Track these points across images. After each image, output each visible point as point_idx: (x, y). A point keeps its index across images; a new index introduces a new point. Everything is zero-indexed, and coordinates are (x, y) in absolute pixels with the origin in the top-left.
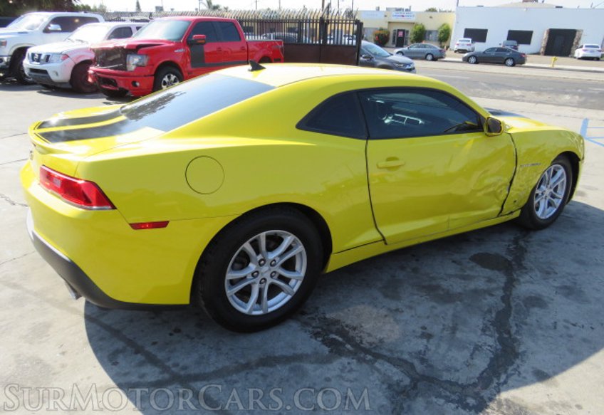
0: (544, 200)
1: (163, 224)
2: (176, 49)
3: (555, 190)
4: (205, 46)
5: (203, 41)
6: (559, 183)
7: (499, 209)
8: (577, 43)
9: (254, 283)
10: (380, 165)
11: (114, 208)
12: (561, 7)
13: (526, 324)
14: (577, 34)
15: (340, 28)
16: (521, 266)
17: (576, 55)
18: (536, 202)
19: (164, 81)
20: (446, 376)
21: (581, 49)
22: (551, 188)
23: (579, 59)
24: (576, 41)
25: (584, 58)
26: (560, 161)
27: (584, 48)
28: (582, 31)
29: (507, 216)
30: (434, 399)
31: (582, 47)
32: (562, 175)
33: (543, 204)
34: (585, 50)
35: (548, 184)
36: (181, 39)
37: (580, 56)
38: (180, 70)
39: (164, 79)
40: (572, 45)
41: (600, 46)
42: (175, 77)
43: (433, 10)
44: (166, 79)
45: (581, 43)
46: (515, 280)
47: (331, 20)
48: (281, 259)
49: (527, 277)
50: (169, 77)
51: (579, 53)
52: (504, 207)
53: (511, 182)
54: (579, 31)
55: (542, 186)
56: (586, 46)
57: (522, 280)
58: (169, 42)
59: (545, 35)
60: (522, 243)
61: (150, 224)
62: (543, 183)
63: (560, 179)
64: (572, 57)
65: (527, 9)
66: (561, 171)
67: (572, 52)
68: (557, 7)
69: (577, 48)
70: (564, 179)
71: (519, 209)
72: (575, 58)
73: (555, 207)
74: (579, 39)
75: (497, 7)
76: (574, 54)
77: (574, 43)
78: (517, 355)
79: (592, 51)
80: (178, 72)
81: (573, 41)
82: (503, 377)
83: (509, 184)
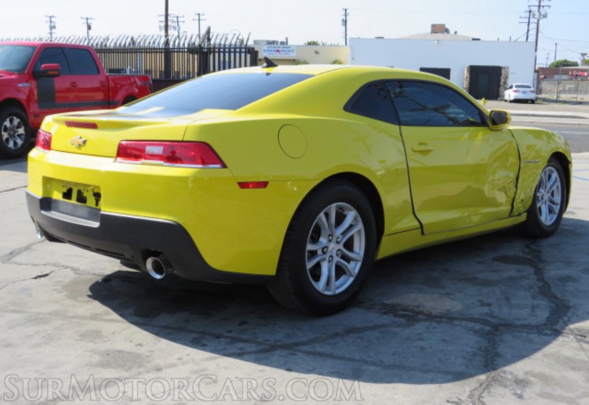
0: (544, 204)
1: (264, 185)
2: (20, 83)
3: (552, 194)
4: (56, 79)
5: (57, 72)
6: (554, 188)
7: (510, 208)
8: (505, 83)
9: (324, 260)
10: (415, 149)
11: (224, 166)
12: (479, 39)
13: (567, 291)
14: (503, 72)
15: (227, 59)
16: (541, 261)
17: (506, 97)
18: (538, 205)
19: (5, 127)
20: (518, 323)
21: (510, 90)
22: (548, 192)
23: (511, 102)
24: (503, 80)
25: (516, 101)
26: (552, 164)
27: (514, 89)
28: (508, 67)
29: (516, 218)
30: (518, 334)
31: (511, 87)
32: (556, 179)
33: (544, 209)
34: (516, 91)
35: (546, 187)
36: (25, 69)
37: (512, 98)
38: (25, 111)
39: (5, 123)
40: (499, 86)
41: (532, 86)
42: (18, 120)
43: (314, 44)
44: (7, 123)
45: (509, 83)
46: (541, 269)
47: (214, 48)
48: (344, 237)
49: (552, 267)
50: (11, 121)
51: (510, 94)
52: (514, 206)
53: (517, 179)
54: (505, 68)
55: (540, 190)
56: (517, 86)
57: (548, 268)
58: (9, 73)
59: (466, 74)
60: (534, 247)
61: (252, 183)
62: (541, 186)
63: (554, 183)
64: (502, 100)
65: (438, 41)
66: (555, 175)
67: (501, 93)
68: (474, 39)
69: (506, 89)
70: (559, 183)
71: (525, 212)
72: (506, 101)
73: (555, 214)
74: (507, 78)
75: (402, 39)
76: (503, 96)
77: (502, 83)
78: (569, 307)
79: (524, 92)
80: (23, 114)
81: (500, 80)
82: (566, 319)
83: (515, 181)
